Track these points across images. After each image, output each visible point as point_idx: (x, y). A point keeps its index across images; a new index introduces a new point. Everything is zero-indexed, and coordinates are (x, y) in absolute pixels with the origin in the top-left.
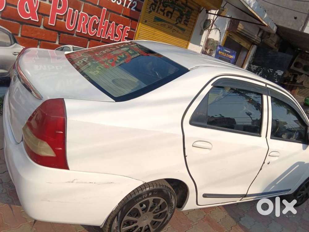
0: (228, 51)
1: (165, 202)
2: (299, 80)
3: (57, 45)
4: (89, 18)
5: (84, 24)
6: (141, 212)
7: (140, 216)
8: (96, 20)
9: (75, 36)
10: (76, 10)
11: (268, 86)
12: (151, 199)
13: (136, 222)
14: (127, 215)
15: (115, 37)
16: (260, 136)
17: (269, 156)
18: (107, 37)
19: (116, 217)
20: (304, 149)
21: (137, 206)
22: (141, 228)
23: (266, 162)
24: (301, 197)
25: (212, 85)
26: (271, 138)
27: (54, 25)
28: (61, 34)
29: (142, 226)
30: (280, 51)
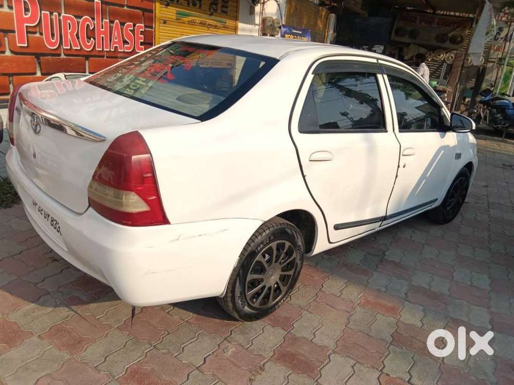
0: (298, 32)
1: (291, 245)
2: (407, 55)
3: (40, 77)
4: (78, 23)
5: (72, 34)
6: (266, 265)
7: (265, 270)
8: (88, 23)
9: (63, 56)
10: (54, 13)
11: (380, 62)
12: (274, 245)
13: (262, 280)
14: (251, 273)
15: (125, 46)
16: (387, 132)
17: (403, 155)
18: (112, 49)
19: (236, 279)
20: (442, 137)
21: (259, 258)
22: (270, 288)
23: (401, 165)
24: (451, 208)
25: (312, 74)
26: (400, 132)
27: (26, 45)
28: (41, 58)
29: (269, 286)
30: (370, 15)
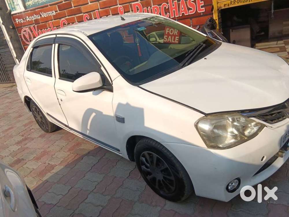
4: (160, 8)
8: (165, 6)
10: (149, 7)
11: (58, 36)
15: (189, 11)
16: (52, 77)
17: (57, 93)
18: (181, 15)
23: (59, 99)
